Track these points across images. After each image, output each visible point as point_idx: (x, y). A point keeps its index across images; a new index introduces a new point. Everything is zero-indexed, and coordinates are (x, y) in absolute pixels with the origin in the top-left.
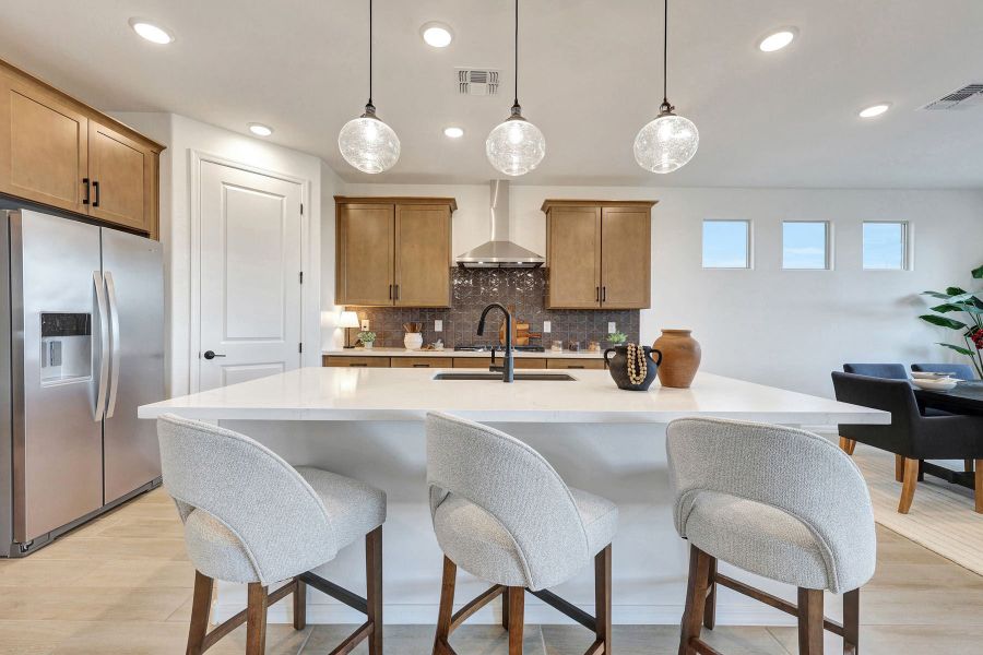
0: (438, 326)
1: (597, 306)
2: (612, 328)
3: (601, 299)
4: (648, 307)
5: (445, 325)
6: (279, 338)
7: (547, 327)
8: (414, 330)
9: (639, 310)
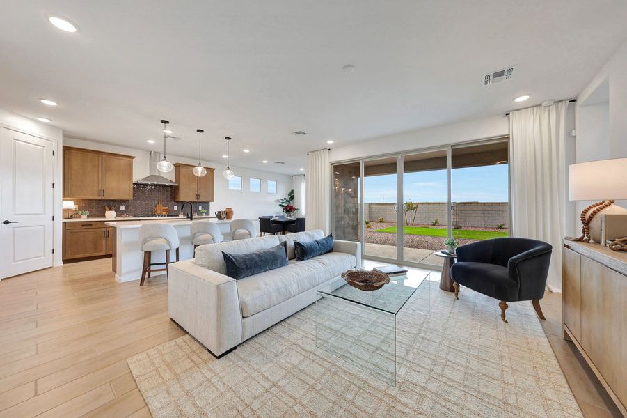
0: (122, 208)
1: (197, 201)
2: (200, 208)
3: (198, 199)
4: (213, 201)
5: (126, 207)
6: (42, 214)
7: (176, 208)
8: (110, 209)
9: (209, 202)
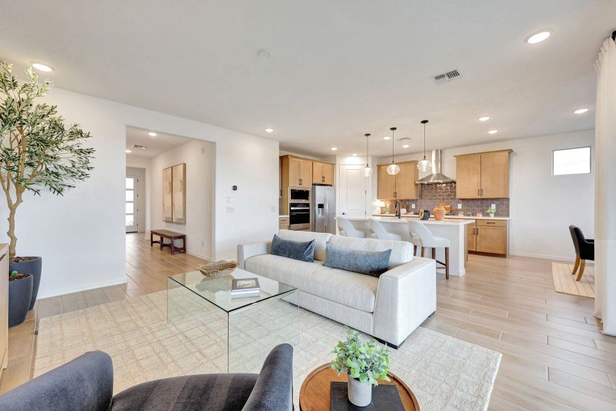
0: (413, 206)
1: (479, 197)
3: (480, 194)
5: (416, 206)
6: (360, 210)
7: (460, 206)
8: (403, 207)
